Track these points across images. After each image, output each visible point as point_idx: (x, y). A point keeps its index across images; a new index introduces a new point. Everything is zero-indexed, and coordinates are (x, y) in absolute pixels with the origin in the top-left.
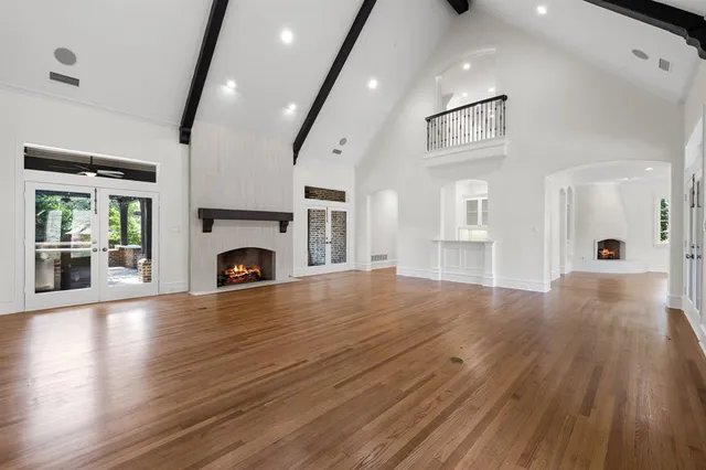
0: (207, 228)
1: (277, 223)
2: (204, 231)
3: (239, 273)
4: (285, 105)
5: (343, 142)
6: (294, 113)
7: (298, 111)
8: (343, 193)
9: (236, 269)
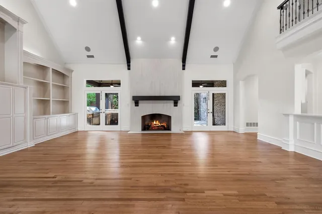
0: (137, 104)
1: (172, 102)
2: (136, 106)
3: (156, 124)
4: (169, 39)
5: (216, 49)
6: (175, 42)
7: (176, 40)
8: (225, 82)
9: (155, 123)
